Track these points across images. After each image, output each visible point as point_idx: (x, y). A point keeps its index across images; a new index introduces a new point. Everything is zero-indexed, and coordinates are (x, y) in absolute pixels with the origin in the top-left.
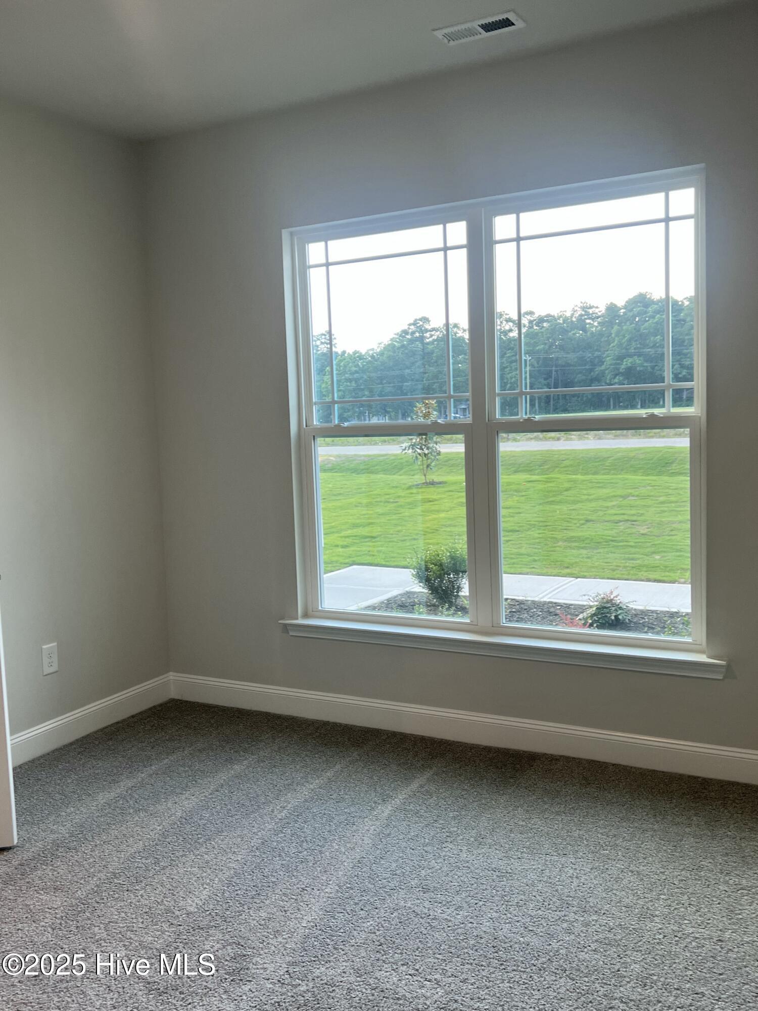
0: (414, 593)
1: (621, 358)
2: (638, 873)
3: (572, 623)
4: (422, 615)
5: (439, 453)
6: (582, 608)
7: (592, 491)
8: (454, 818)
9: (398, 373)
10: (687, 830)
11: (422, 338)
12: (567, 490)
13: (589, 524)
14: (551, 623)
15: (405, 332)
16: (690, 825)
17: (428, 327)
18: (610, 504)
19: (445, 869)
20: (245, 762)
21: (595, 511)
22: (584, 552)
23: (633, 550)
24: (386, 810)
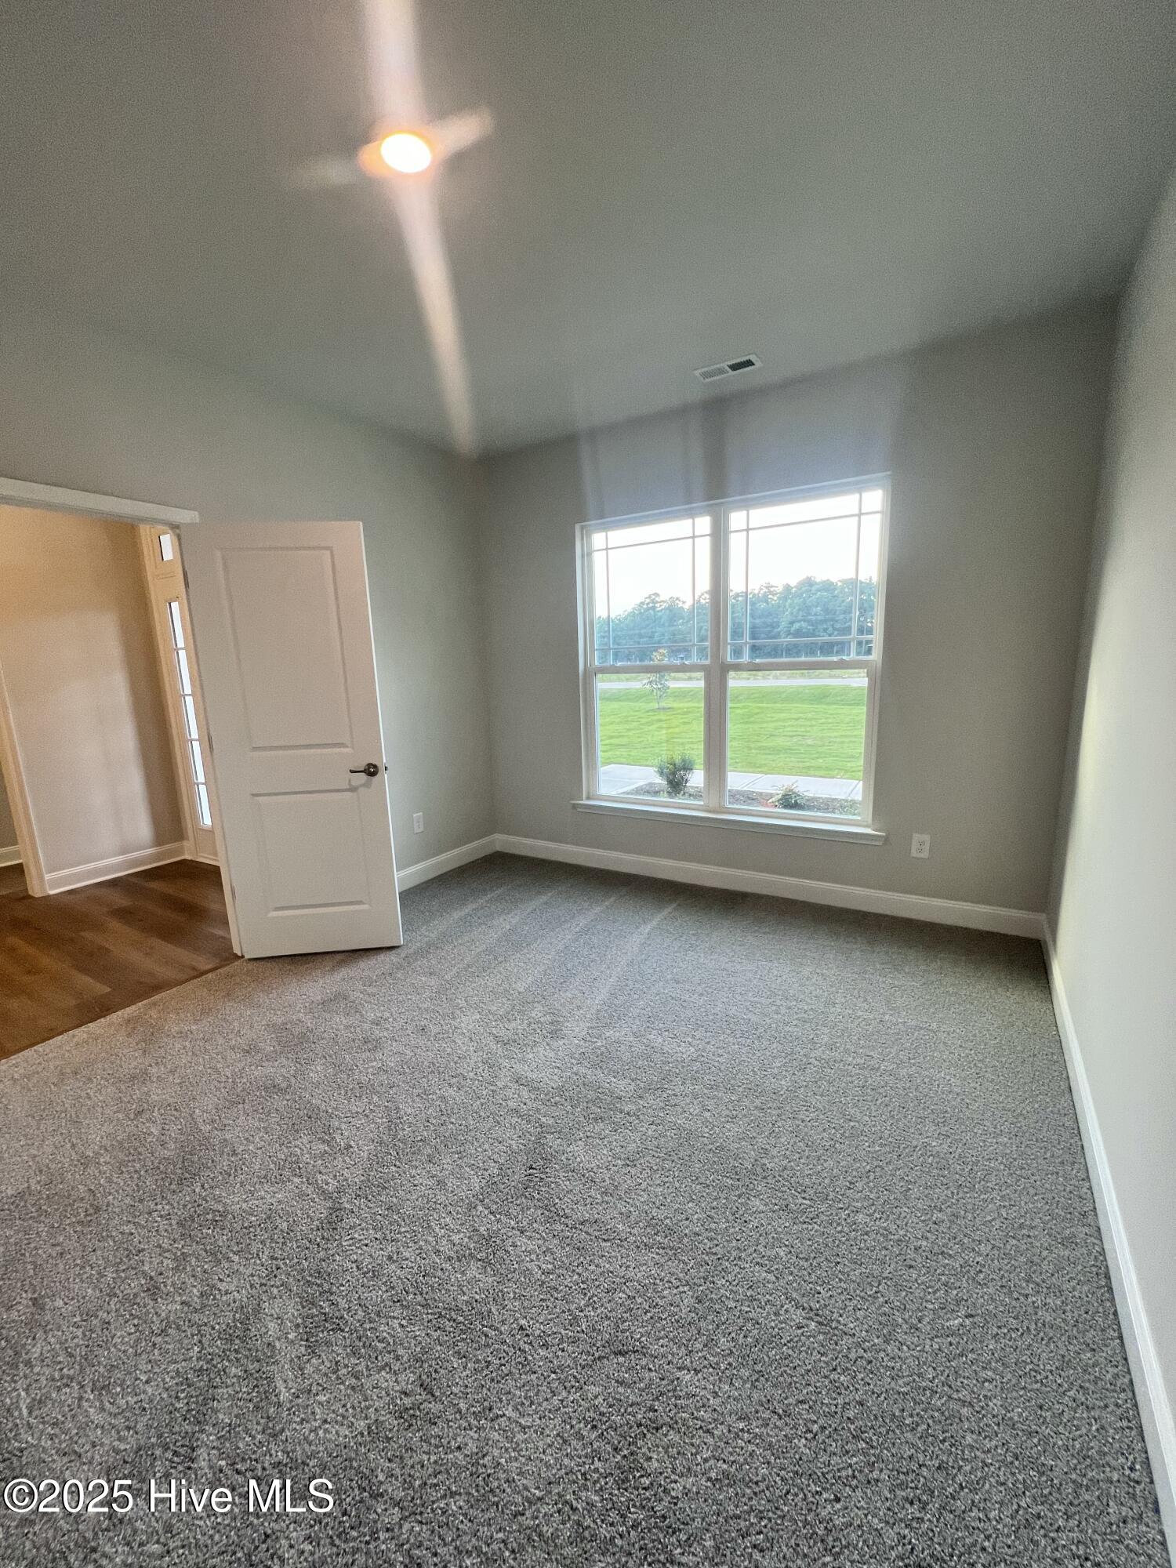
0: (655, 784)
1: (792, 623)
2: (822, 974)
3: (767, 805)
4: (664, 798)
5: (668, 688)
6: (771, 796)
7: (773, 715)
8: (693, 935)
9: (637, 632)
10: (855, 946)
11: (654, 608)
12: (757, 714)
13: (772, 738)
14: (749, 804)
15: (642, 603)
16: (856, 943)
17: (657, 599)
18: (786, 724)
19: (690, 968)
20: (550, 894)
21: (776, 729)
22: (770, 757)
23: (804, 756)
24: (646, 929)
